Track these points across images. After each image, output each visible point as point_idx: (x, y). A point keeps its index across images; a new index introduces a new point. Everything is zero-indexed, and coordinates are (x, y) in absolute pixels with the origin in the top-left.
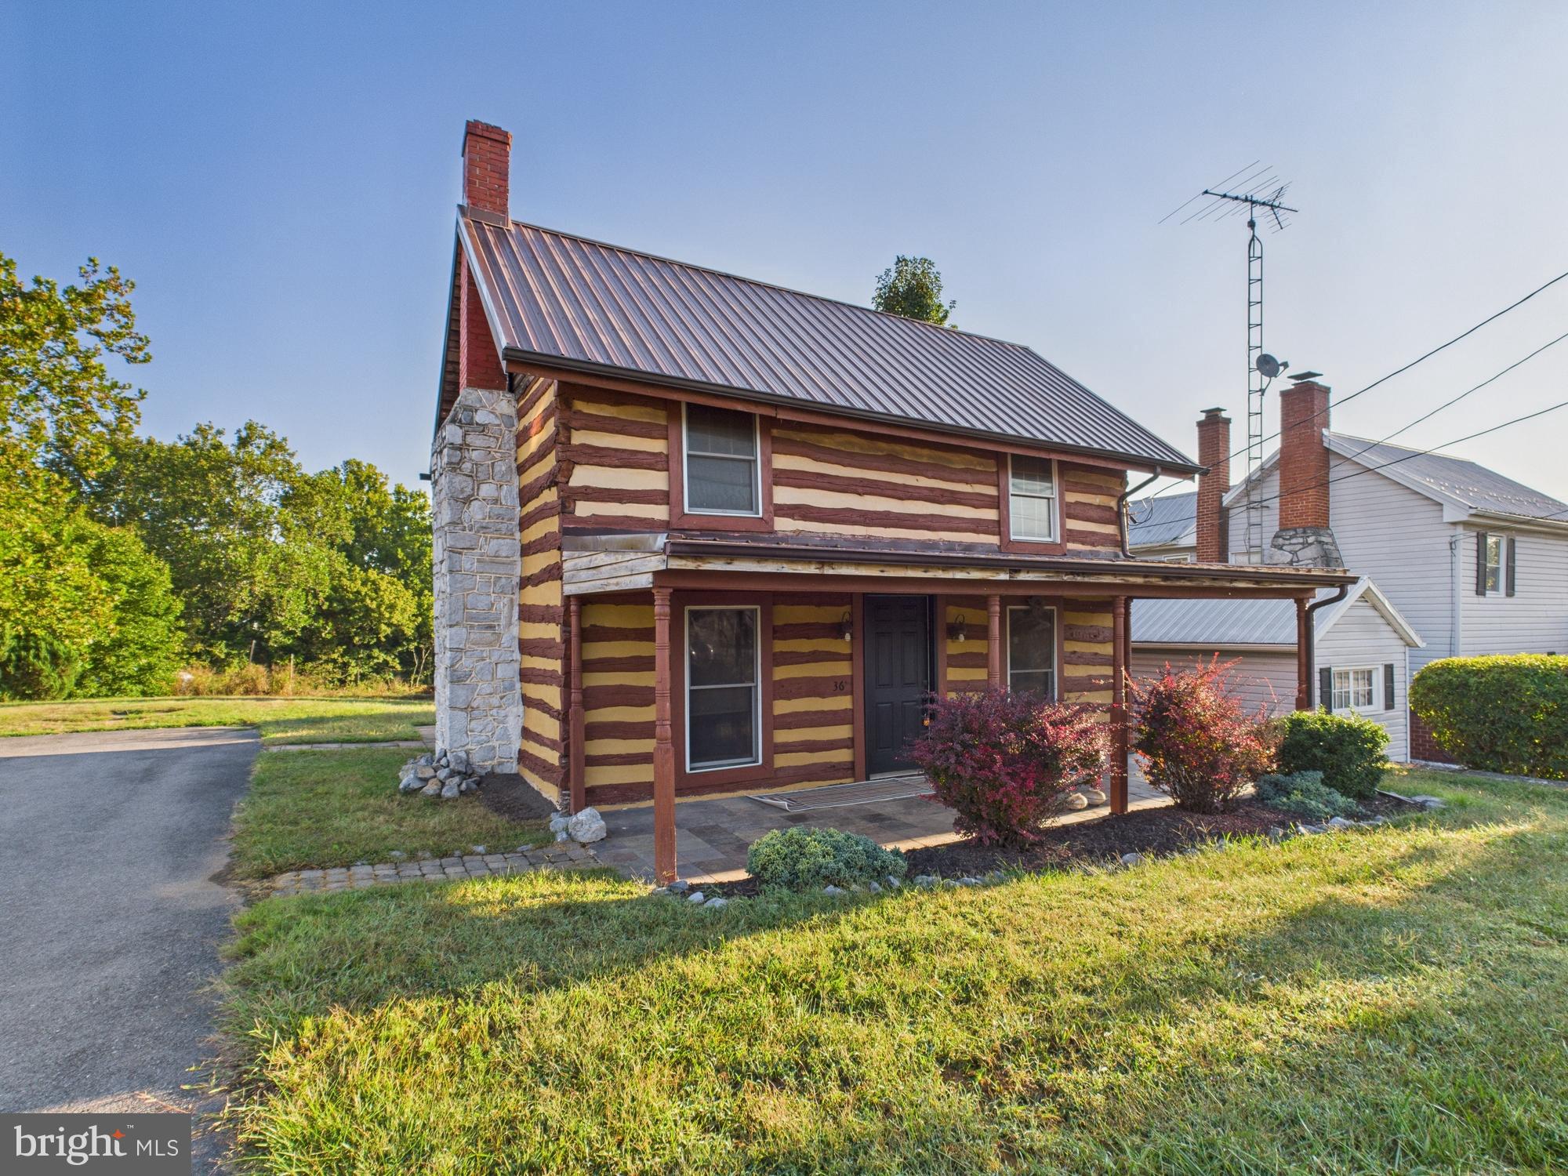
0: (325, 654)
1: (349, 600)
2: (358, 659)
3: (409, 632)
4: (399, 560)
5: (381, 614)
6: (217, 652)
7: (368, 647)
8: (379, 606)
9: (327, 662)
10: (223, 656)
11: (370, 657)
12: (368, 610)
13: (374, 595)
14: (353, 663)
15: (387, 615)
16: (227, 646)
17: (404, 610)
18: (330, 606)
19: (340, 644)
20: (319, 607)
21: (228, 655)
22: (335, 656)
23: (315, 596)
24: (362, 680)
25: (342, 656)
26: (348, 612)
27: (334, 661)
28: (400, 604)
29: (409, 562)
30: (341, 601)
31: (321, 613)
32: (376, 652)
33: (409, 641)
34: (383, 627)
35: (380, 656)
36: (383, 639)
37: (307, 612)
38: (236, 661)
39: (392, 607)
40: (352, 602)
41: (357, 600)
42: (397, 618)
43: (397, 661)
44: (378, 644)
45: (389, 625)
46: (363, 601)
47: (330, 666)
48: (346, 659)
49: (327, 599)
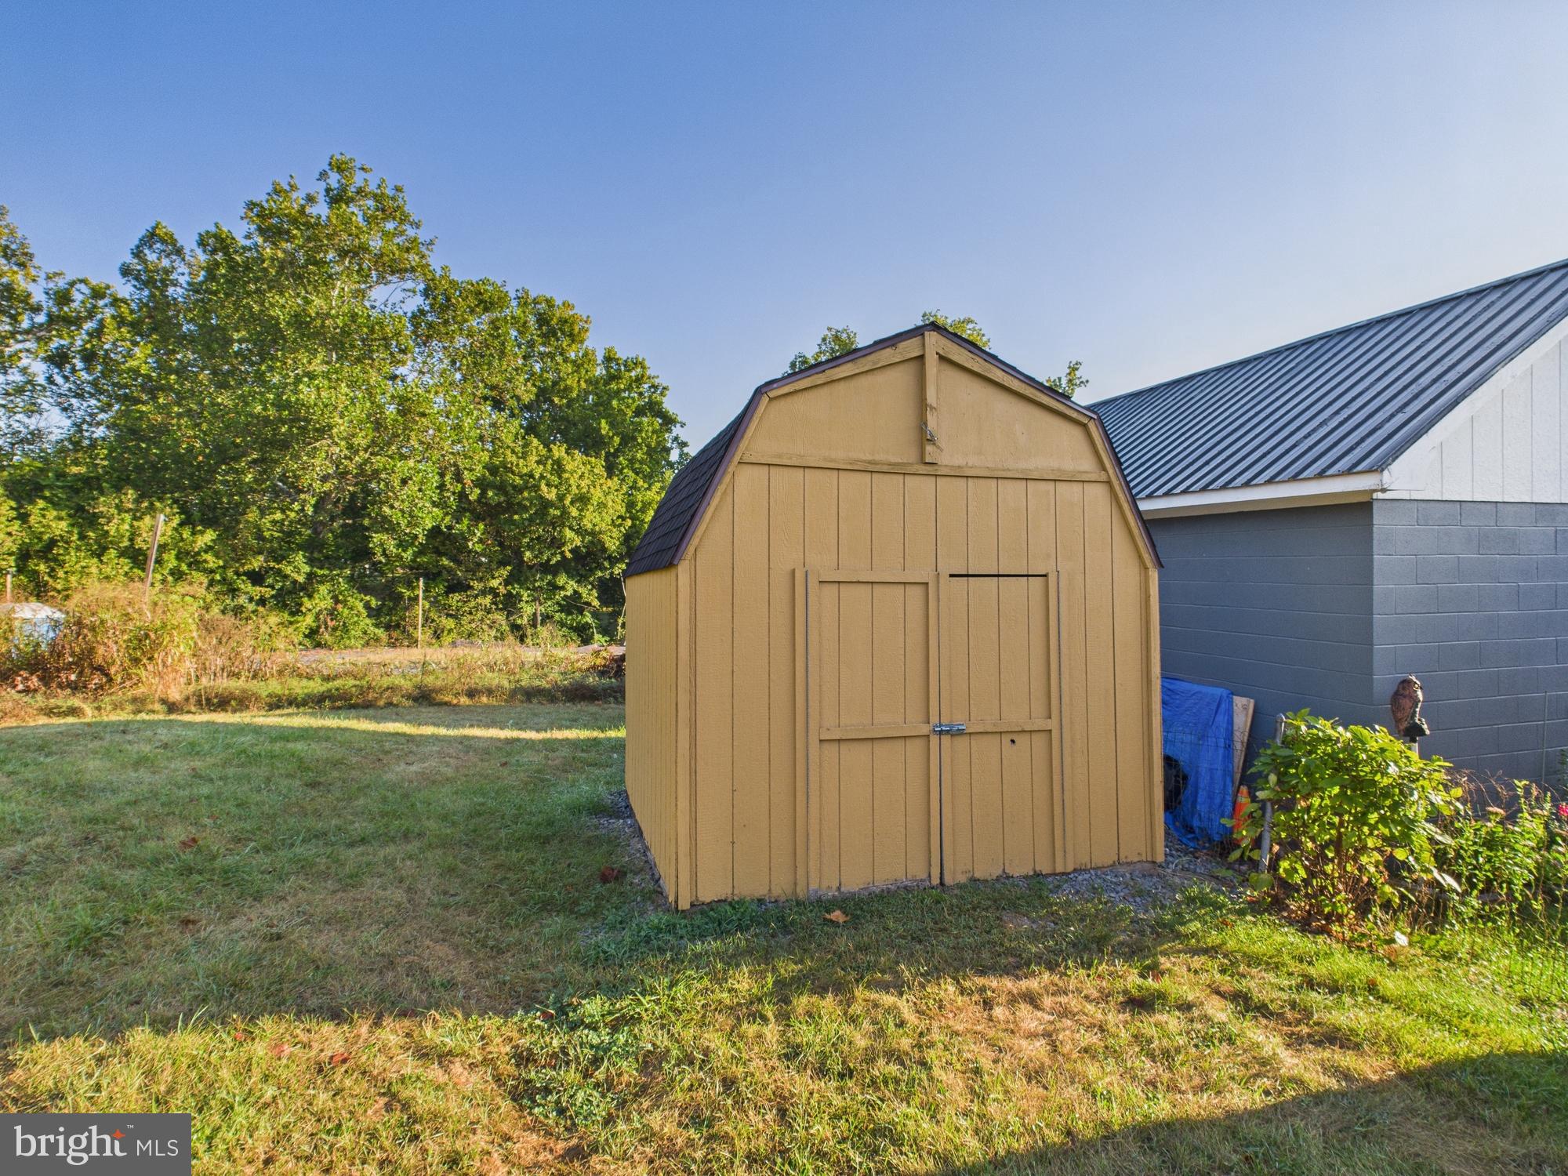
0: (481, 580)
1: (514, 487)
2: (535, 589)
3: (612, 544)
4: (602, 437)
5: (565, 513)
6: (288, 570)
7: (546, 568)
8: (561, 498)
9: (483, 593)
10: (301, 579)
11: (554, 588)
12: (546, 504)
13: (555, 479)
14: (525, 595)
15: (574, 512)
16: (311, 561)
17: (602, 505)
18: (483, 493)
19: (502, 563)
20: (462, 496)
21: (310, 576)
22: (494, 583)
23: (458, 477)
24: (543, 623)
25: (507, 582)
26: (511, 507)
27: (493, 591)
28: (597, 495)
29: (617, 440)
30: (501, 488)
31: (464, 507)
32: (561, 580)
33: (613, 561)
34: (569, 534)
35: (569, 585)
36: (569, 555)
37: (441, 504)
38: (323, 589)
39: (583, 500)
40: (519, 490)
41: (526, 487)
42: (591, 519)
43: (595, 593)
44: (564, 566)
45: (580, 532)
46: (537, 488)
47: (487, 601)
48: (516, 589)
49: (480, 483)
